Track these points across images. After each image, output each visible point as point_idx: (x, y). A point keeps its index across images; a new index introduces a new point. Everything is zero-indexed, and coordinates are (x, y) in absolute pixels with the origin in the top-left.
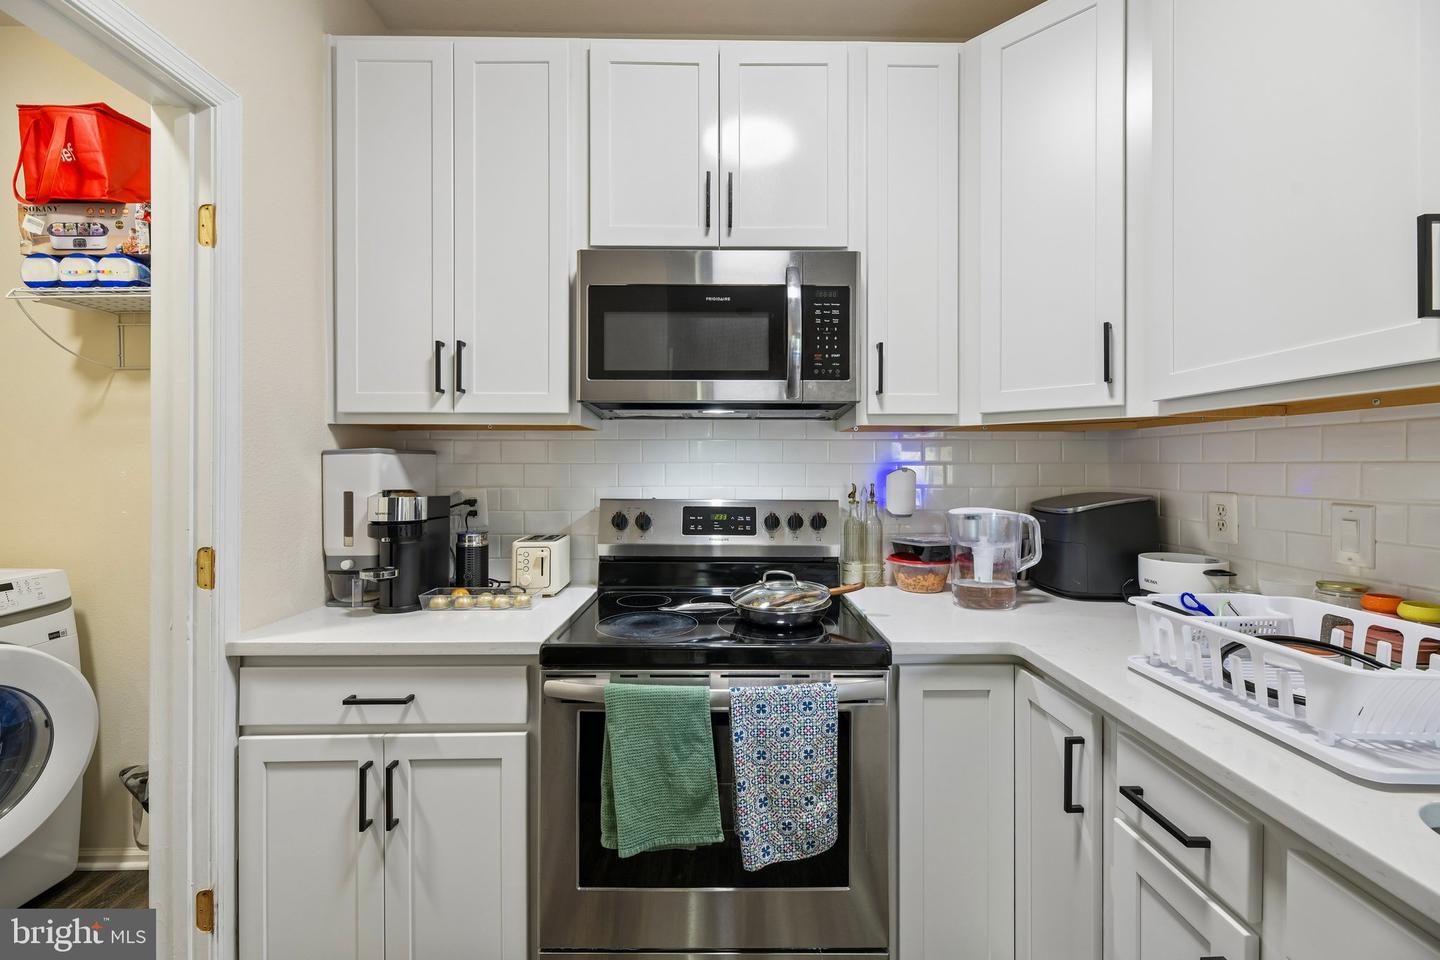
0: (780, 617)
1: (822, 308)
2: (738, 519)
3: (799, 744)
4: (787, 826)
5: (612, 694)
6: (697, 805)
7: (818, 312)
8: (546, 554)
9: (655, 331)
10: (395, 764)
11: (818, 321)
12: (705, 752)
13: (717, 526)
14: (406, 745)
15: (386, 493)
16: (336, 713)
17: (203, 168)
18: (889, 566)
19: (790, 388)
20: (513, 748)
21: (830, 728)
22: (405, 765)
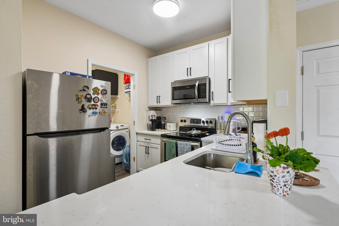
3: (186, 150)
7: (201, 88)
8: (170, 125)
10: (149, 147)
12: (175, 149)
13: (195, 122)
14: (150, 145)
15: (151, 116)
16: (144, 140)
17: (134, 82)
19: (197, 100)
20: (159, 147)
21: (190, 148)
22: (150, 147)
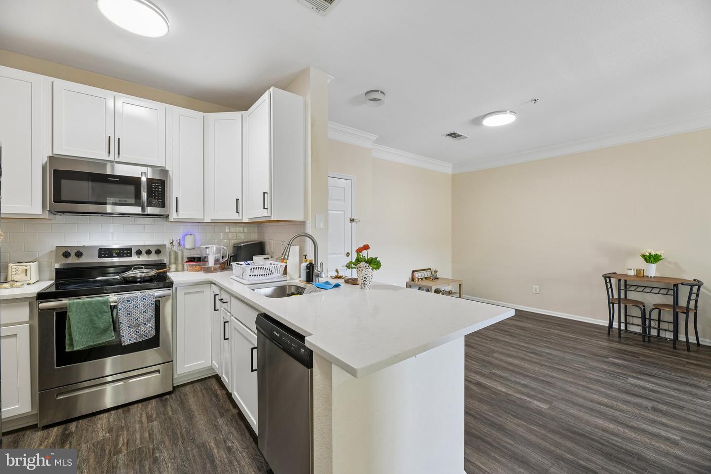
0: (139, 278)
1: (155, 186)
2: (125, 252)
3: (142, 309)
4: (138, 332)
5: (70, 304)
6: (105, 331)
7: (153, 187)
8: (28, 268)
9: (85, 188)
11: (154, 189)
13: (114, 254)
18: (185, 265)
19: (143, 209)
20: (23, 329)
21: (152, 304)
